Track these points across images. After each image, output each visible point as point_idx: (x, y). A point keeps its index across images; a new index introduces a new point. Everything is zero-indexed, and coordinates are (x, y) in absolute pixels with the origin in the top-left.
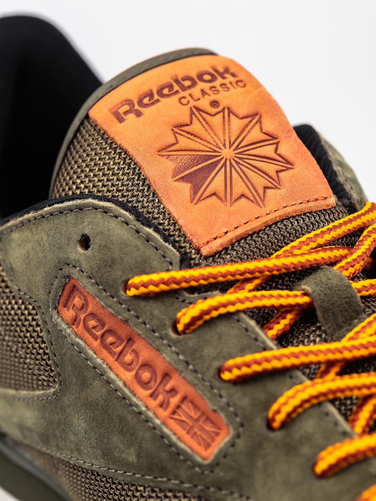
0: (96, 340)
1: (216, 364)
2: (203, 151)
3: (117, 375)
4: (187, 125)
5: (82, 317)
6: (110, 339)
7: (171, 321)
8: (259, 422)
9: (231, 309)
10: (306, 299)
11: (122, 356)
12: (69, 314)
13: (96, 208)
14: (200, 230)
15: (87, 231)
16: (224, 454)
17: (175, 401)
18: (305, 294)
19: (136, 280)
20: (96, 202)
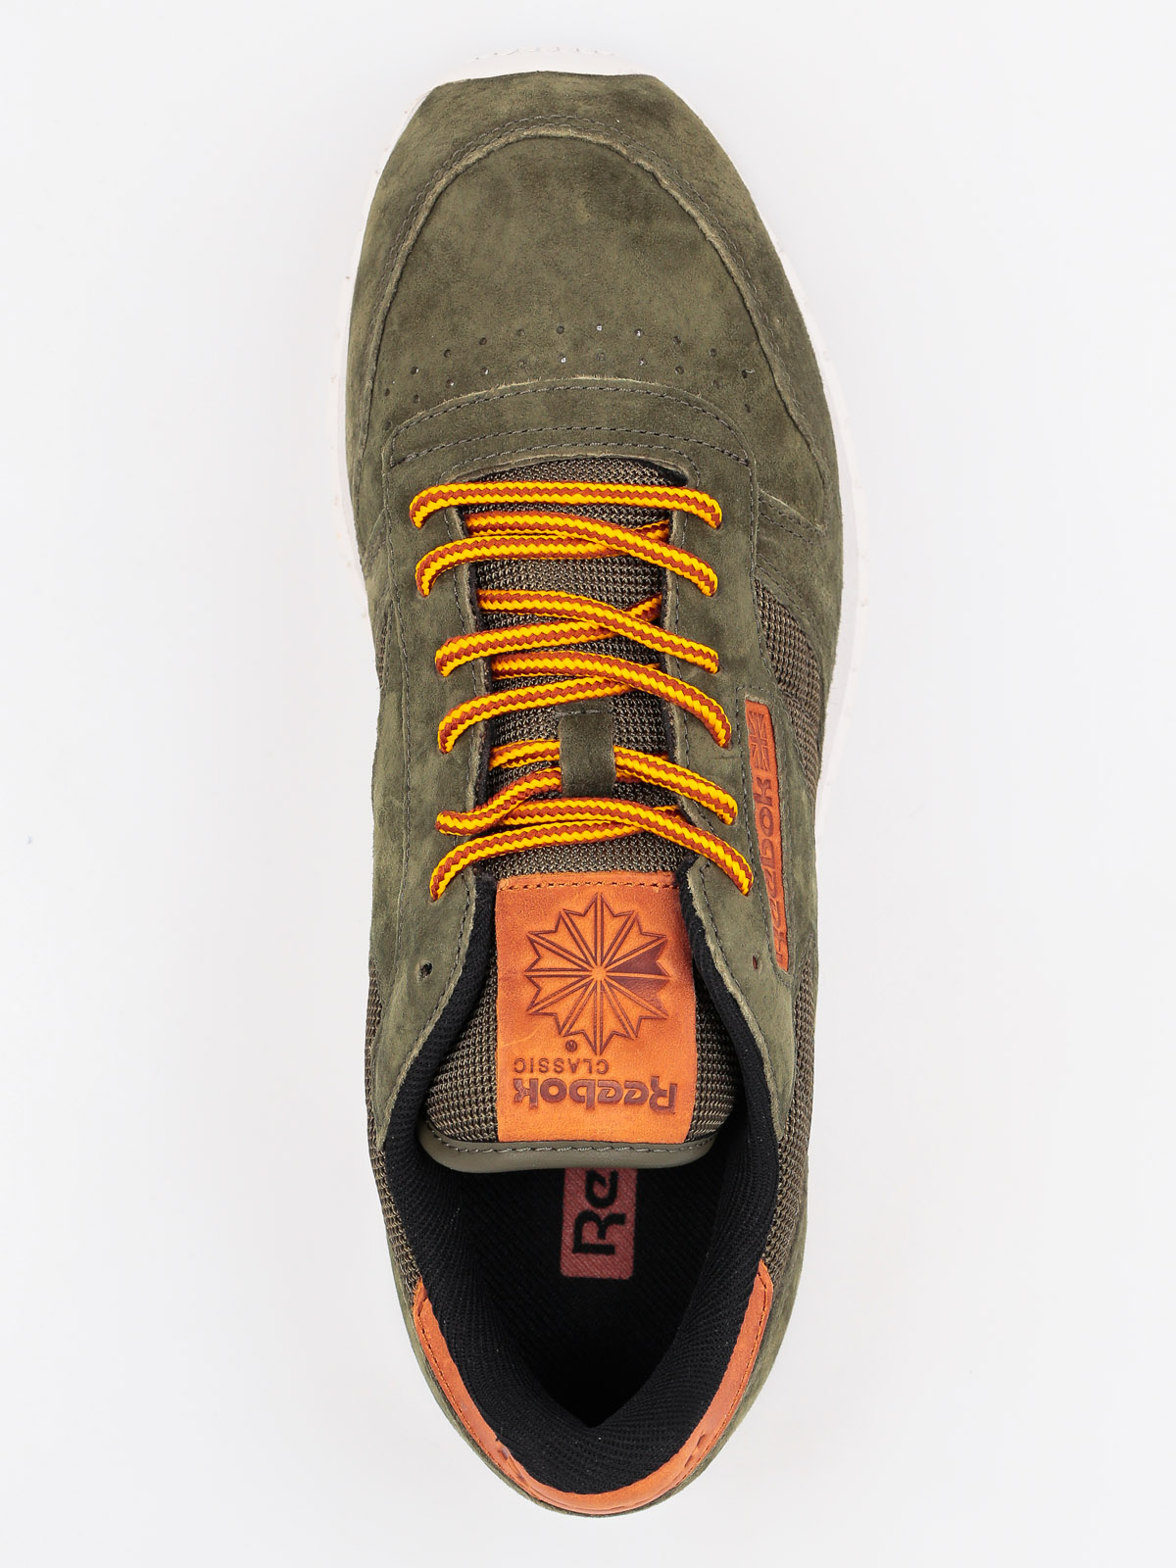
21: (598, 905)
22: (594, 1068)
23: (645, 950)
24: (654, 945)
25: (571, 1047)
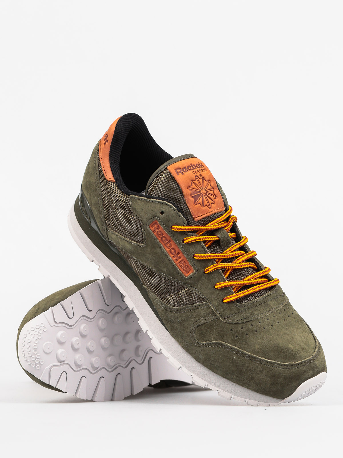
0: (160, 238)
1: (193, 254)
2: (198, 190)
3: (165, 249)
4: (194, 181)
5: (157, 231)
6: (164, 239)
7: (183, 239)
8: (202, 271)
9: (199, 240)
10: (217, 239)
11: (167, 244)
12: (153, 229)
13: (166, 204)
14: (195, 214)
15: (163, 210)
16: (191, 277)
17: (180, 260)
18: (218, 237)
19: (175, 227)
20: (167, 202)
21: (210, 207)
22: (195, 172)
23: (197, 200)
24: (196, 202)
25: (201, 175)
